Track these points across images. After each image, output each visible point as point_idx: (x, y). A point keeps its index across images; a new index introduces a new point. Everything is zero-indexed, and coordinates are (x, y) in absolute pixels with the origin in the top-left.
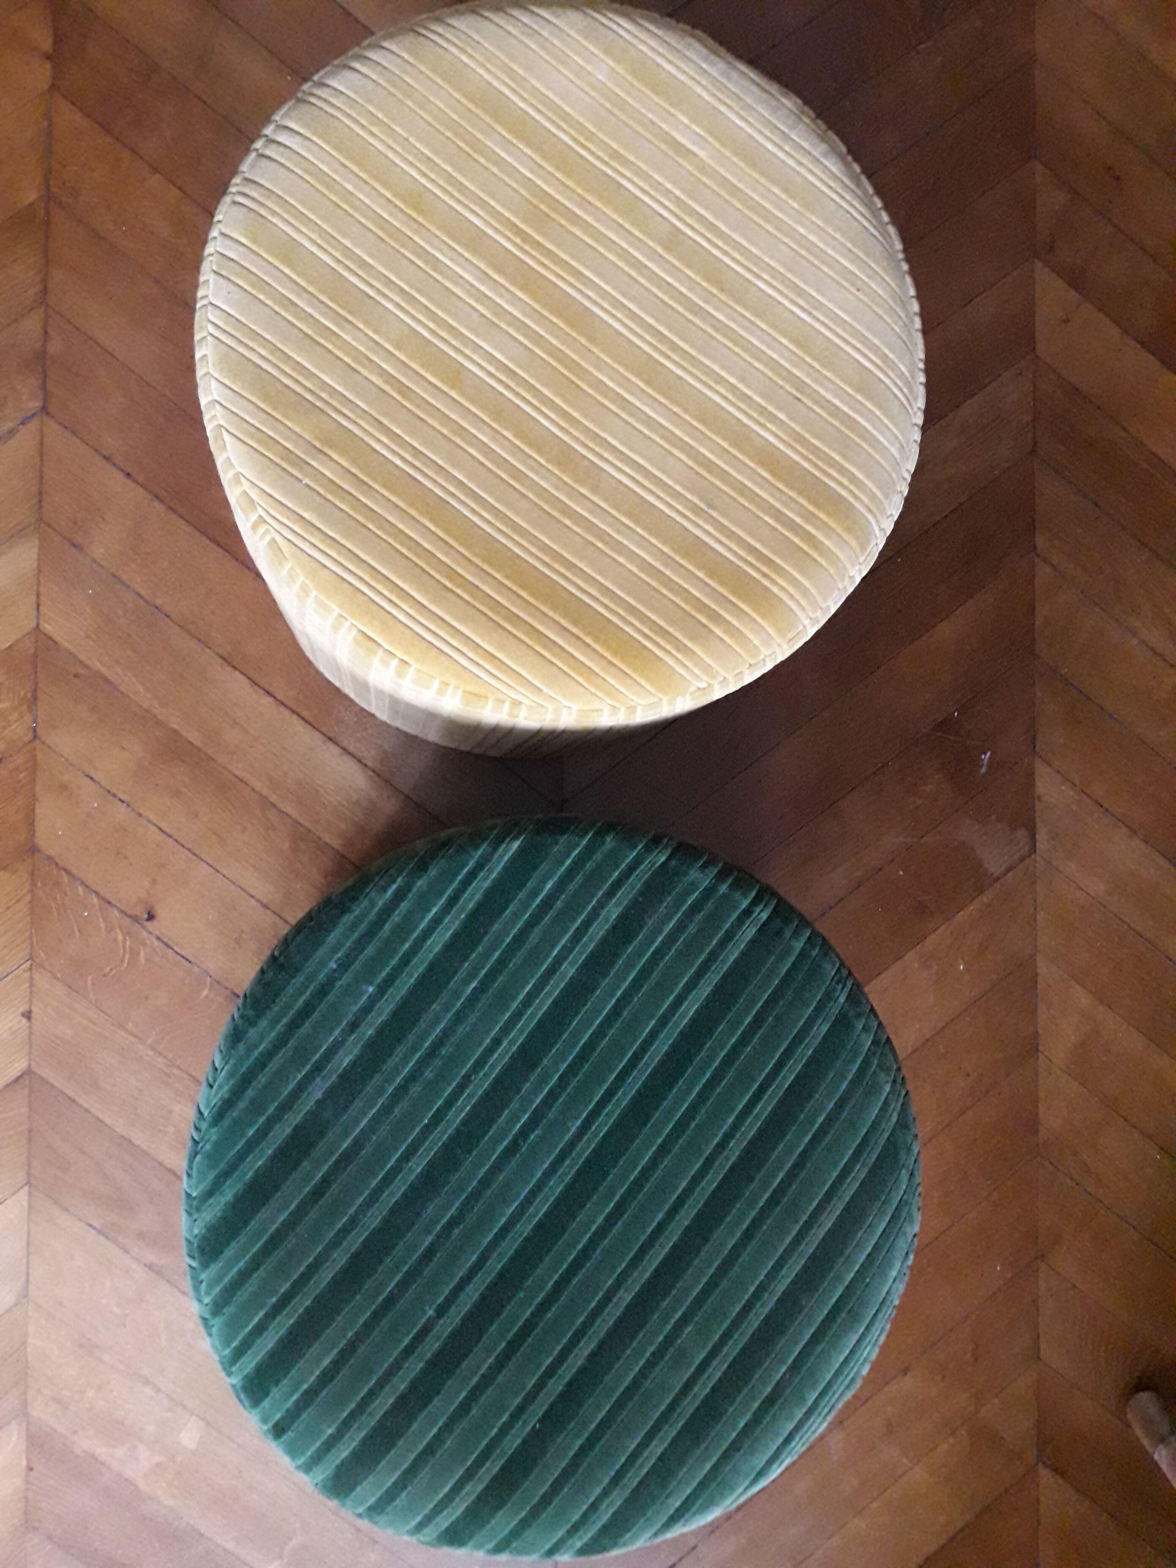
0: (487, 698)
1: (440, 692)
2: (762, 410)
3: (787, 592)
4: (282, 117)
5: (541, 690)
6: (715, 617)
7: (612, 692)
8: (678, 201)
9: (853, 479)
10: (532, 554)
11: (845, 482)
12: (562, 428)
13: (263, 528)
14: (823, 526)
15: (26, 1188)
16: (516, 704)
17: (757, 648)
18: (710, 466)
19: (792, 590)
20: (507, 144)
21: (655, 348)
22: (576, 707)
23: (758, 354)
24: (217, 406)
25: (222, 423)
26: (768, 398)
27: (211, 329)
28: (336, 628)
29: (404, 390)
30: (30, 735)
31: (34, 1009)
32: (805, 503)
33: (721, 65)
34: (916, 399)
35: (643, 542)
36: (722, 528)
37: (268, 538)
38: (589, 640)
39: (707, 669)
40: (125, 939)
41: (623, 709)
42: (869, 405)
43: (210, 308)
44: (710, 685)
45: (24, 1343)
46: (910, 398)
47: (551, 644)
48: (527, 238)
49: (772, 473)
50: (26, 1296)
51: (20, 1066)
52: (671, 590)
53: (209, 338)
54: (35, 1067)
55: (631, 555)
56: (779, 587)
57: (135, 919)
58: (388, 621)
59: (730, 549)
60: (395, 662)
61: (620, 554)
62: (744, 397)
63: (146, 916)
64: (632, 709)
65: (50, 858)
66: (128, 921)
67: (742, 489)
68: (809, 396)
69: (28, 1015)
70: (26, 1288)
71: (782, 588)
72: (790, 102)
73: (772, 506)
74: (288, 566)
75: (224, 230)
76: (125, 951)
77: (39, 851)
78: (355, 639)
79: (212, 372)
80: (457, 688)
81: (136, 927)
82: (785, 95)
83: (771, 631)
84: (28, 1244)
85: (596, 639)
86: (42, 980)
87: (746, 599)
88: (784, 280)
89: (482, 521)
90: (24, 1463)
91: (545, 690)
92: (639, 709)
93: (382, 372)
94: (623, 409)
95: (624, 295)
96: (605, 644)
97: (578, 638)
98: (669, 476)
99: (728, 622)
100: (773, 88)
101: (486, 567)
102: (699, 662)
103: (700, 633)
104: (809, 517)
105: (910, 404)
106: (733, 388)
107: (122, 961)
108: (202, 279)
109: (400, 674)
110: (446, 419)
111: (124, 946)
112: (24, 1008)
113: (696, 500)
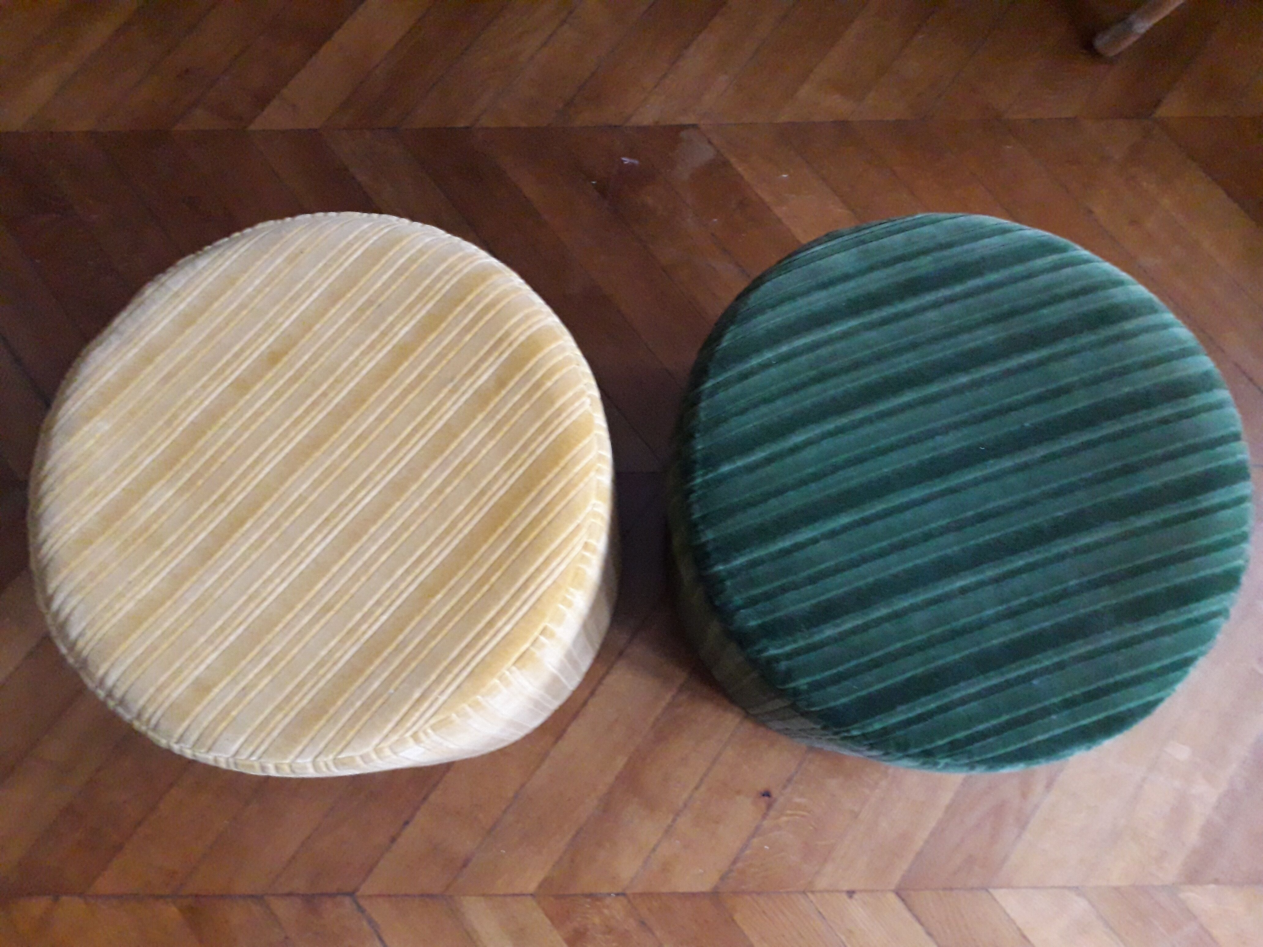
0: (579, 568)
1: (570, 605)
2: (384, 334)
3: (525, 331)
4: (93, 682)
5: (578, 526)
6: (538, 385)
7: (586, 472)
8: (212, 379)
9: (445, 272)
10: (471, 519)
11: (447, 277)
12: (374, 487)
13: (421, 735)
14: (479, 298)
15: (991, 890)
16: (586, 546)
17: (565, 358)
18: (421, 377)
19: (524, 327)
20: (147, 505)
21: (323, 409)
22: (594, 501)
23: (341, 332)
24: (318, 759)
25: (331, 757)
26: (375, 327)
27: (253, 758)
28: (508, 684)
29: (327, 608)
30: (621, 898)
31: (846, 888)
32: (459, 309)
33: (113, 338)
34: (389, 221)
35: (473, 434)
36: (471, 372)
37: (429, 731)
38: (544, 482)
39: (577, 396)
40: (787, 815)
41: (599, 465)
42: (391, 254)
43: (238, 757)
44: (589, 396)
45: (1117, 889)
46: (389, 224)
47: (544, 513)
48: (222, 498)
49: (433, 330)
50: (1077, 888)
51: (892, 898)
52: (513, 416)
53: (262, 760)
54: (893, 887)
55: (482, 443)
56: (520, 337)
57: (769, 806)
58: (508, 641)
59: (487, 368)
60: (542, 639)
61: (479, 452)
62: (371, 347)
63: (767, 798)
64: (600, 457)
65: (722, 879)
66: (772, 813)
67: (441, 356)
68: (378, 297)
69: (851, 893)
70: (1069, 888)
71: (521, 334)
72: (149, 290)
73: (458, 334)
74: (454, 716)
75: (175, 740)
76: (796, 815)
77: (716, 887)
78: (519, 669)
79: (288, 761)
80: (567, 591)
81: (777, 806)
82: (143, 293)
83: (553, 346)
84: (1035, 888)
85: (544, 476)
86: (822, 883)
87: (528, 360)
88: (286, 307)
89: (440, 556)
90: (1212, 886)
91: (578, 521)
92: (600, 452)
93: (311, 623)
94: (366, 438)
95: (278, 427)
96: (549, 470)
97: (541, 492)
98: (424, 408)
99: (543, 376)
100: (137, 300)
101: (476, 557)
102: (572, 401)
103: (549, 398)
104: (470, 307)
105: (394, 225)
106: (363, 354)
107: (803, 816)
108: (211, 762)
109: (552, 636)
110: (355, 578)
111: (791, 815)
112: (845, 896)
113: (446, 391)
